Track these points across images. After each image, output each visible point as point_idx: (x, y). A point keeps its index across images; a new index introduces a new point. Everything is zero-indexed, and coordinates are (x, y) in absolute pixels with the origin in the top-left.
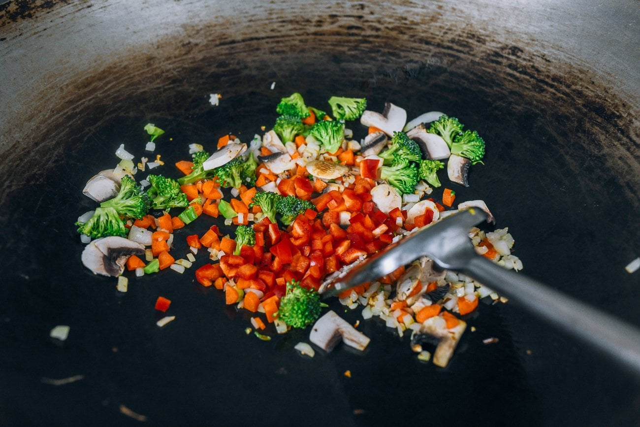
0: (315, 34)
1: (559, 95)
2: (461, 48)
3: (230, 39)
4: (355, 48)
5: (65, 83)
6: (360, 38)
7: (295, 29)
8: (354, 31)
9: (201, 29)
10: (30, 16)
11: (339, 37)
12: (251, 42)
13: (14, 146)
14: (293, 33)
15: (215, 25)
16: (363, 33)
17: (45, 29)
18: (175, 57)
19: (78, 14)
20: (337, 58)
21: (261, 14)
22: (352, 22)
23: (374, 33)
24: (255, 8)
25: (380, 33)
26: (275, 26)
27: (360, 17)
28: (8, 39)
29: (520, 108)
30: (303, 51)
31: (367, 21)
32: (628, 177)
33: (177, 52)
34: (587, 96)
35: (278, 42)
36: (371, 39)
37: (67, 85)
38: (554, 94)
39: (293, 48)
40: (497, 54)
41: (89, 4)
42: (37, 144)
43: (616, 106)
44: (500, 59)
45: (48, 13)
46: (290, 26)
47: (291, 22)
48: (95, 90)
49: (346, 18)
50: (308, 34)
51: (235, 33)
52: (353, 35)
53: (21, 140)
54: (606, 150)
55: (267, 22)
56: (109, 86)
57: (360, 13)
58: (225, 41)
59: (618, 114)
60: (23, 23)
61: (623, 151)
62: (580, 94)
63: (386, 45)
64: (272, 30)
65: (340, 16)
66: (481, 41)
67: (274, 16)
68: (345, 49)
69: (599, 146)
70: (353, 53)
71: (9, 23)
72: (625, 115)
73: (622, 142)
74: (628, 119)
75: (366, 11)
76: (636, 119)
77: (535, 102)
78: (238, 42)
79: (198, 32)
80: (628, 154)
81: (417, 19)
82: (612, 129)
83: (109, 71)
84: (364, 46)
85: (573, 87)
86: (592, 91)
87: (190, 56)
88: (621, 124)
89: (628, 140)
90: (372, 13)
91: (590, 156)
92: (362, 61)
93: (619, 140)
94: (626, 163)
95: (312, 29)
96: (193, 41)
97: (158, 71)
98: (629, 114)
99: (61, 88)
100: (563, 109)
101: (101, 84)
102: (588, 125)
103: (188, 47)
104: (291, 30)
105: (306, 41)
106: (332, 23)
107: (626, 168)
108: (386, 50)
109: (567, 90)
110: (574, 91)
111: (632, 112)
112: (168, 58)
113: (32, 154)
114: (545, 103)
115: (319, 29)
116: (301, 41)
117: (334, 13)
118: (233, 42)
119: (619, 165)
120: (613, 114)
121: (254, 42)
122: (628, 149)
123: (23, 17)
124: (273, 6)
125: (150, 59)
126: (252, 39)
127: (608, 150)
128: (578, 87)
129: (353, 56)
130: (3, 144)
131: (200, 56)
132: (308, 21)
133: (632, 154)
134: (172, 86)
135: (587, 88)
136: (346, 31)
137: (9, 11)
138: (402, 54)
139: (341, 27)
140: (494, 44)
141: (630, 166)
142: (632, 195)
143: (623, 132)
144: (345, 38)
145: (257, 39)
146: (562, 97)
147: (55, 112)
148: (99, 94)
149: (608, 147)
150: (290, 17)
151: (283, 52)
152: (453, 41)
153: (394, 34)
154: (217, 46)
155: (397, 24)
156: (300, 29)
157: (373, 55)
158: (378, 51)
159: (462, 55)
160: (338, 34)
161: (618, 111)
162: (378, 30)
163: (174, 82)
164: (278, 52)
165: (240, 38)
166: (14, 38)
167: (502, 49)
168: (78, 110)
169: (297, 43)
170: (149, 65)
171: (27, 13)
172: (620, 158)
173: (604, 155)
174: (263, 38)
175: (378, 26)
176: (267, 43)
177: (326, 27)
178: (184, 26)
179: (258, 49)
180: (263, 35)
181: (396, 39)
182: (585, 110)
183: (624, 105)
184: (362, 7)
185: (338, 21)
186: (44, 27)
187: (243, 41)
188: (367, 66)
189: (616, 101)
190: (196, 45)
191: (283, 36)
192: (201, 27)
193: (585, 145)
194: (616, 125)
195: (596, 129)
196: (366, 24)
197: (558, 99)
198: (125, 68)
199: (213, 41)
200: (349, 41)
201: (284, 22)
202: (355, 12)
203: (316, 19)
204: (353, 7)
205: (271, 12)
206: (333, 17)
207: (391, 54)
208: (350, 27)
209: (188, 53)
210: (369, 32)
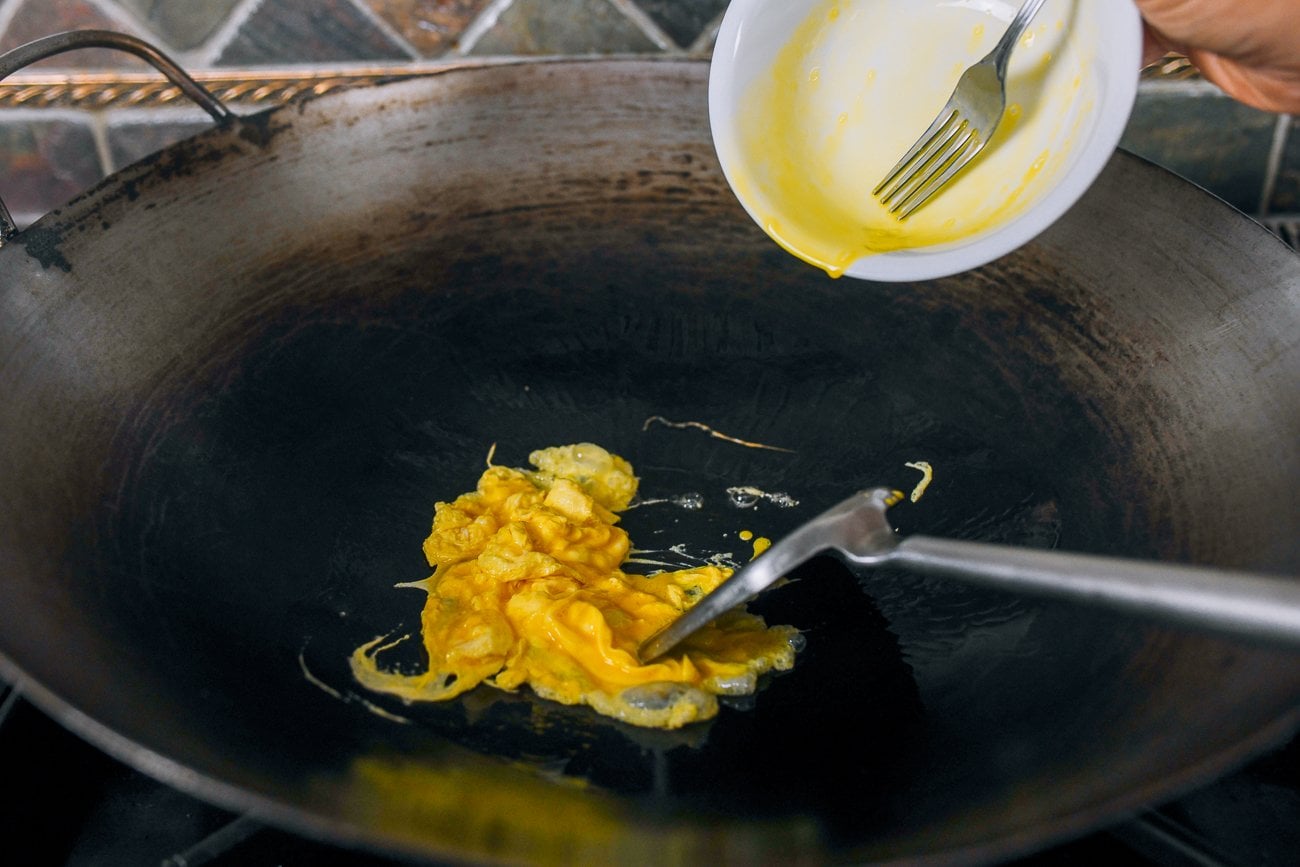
0: (617, 200)
1: (991, 282)
3: (484, 209)
4: (680, 221)
5: (240, 272)
6: (686, 206)
7: (585, 193)
8: (678, 196)
9: (440, 194)
10: (189, 173)
11: (652, 206)
12: (518, 214)
13: (172, 361)
14: (581, 199)
15: (462, 188)
16: (691, 198)
17: (210, 192)
18: (402, 235)
19: (256, 170)
20: (651, 238)
21: (532, 170)
22: (675, 182)
23: (708, 198)
24: (522, 161)
25: (717, 198)
26: (554, 189)
27: (685, 175)
28: (158, 206)
29: (933, 303)
30: (599, 226)
31: (696, 180)
32: (1090, 392)
33: (403, 229)
34: (1029, 282)
35: (558, 213)
36: (704, 207)
37: (243, 275)
38: (983, 280)
39: (582, 223)
41: (273, 155)
42: (203, 361)
43: (1071, 294)
45: (214, 168)
46: (578, 189)
47: (579, 182)
48: (283, 283)
49: (664, 177)
50: (605, 201)
51: (492, 199)
52: (676, 201)
53: (181, 353)
54: (1059, 357)
55: (541, 182)
56: (304, 277)
57: (686, 168)
58: (476, 212)
59: (1074, 304)
60: (179, 184)
61: (1082, 356)
62: (1019, 278)
64: (551, 195)
65: (655, 174)
67: (553, 174)
68: (664, 223)
69: (1048, 351)
70: (676, 228)
71: (159, 182)
72: (1083, 306)
73: (1081, 344)
74: (1088, 311)
75: (696, 164)
76: (1099, 310)
77: (955, 294)
78: (497, 213)
79: (435, 198)
80: (1089, 360)
82: (1066, 327)
83: (302, 256)
84: (693, 218)
85: (1011, 270)
86: (1036, 273)
87: (425, 233)
88: (1079, 319)
89: (1089, 342)
90: (704, 168)
91: (1038, 366)
92: (690, 240)
93: (1077, 341)
94: (1086, 373)
95: (611, 193)
96: (429, 211)
97: (376, 257)
98: (1090, 304)
99: (234, 280)
100: (996, 302)
101: (292, 274)
102: (1033, 324)
103: (420, 220)
104: (579, 194)
105: (602, 212)
106: (643, 183)
107: (1087, 380)
108: (727, 224)
109: (1001, 274)
110: (1012, 275)
111: (1093, 300)
112: (391, 237)
113: (199, 373)
114: (971, 295)
115: (622, 193)
116: (595, 211)
117: (646, 168)
118: (489, 213)
119: (1077, 376)
120: (1068, 305)
121: (521, 215)
122: (1089, 354)
123: (179, 174)
124: (550, 159)
125: (363, 240)
126: (518, 209)
127: (1062, 356)
128: (1017, 270)
129: (676, 234)
130: (158, 358)
131: (439, 235)
132: (605, 181)
133: (1095, 360)
134: (395, 280)
135: (1030, 270)
136: (663, 195)
137: (160, 165)
139: (657, 189)
141: (1092, 377)
142: (1096, 416)
143: (1081, 330)
144: (664, 206)
145: (527, 208)
146: (995, 287)
147: (227, 315)
148: (289, 290)
149: (1062, 353)
150: (576, 175)
151: (567, 228)
154: (463, 219)
156: (593, 194)
157: (708, 231)
158: (715, 226)
160: (652, 199)
161: (1074, 301)
162: (713, 193)
163: (400, 272)
164: (558, 229)
165: (500, 206)
166: (167, 204)
168: (259, 313)
169: (587, 214)
170: (361, 247)
171: (184, 168)
172: (1079, 367)
173: (1057, 365)
174: (535, 208)
175: (714, 186)
176: (542, 215)
177: (634, 190)
178: (413, 190)
179: (527, 224)
180: (535, 202)
182: (1027, 302)
183: (1082, 292)
184: (689, 159)
185: (651, 180)
186: (208, 189)
187: (506, 211)
188: (699, 248)
189: (1072, 287)
190: (434, 217)
191: (568, 204)
192: (440, 190)
193: (1029, 352)
194: (1072, 321)
195: (1044, 329)
196: (696, 185)
197: (989, 288)
198: (327, 251)
199: (457, 211)
200: (670, 211)
201: (567, 182)
202: (678, 167)
203: (617, 177)
204: (675, 159)
205: (547, 168)
206: (644, 175)
207: (734, 229)
208: (671, 190)
209: (420, 229)
210: (701, 197)
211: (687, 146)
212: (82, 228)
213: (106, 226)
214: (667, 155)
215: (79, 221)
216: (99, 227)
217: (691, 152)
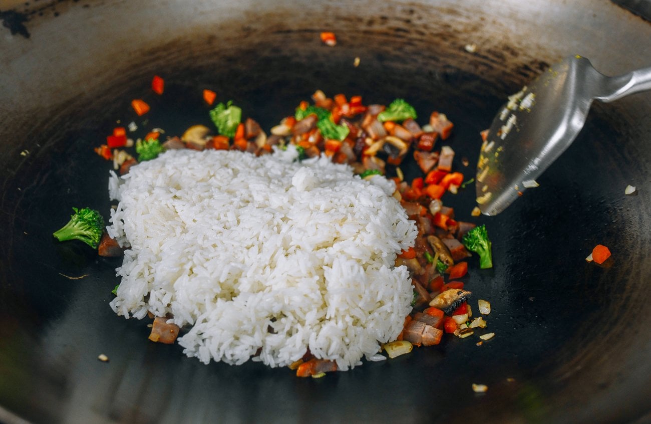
0: (366, 32)
2: (495, 59)
3: (286, 29)
4: (400, 49)
5: (134, 50)
6: (405, 40)
7: (347, 26)
8: (401, 33)
9: (262, 17)
11: (384, 38)
12: (306, 34)
15: (276, 15)
16: (409, 36)
18: (235, 39)
20: (381, 57)
21: (318, 9)
22: (401, 25)
23: (419, 37)
24: (313, 2)
25: (424, 38)
26: (330, 21)
27: (408, 21)
30: (351, 46)
31: (414, 25)
33: (237, 35)
36: (416, 42)
40: (526, 67)
42: (99, 97)
43: (619, 125)
44: (528, 73)
46: (343, 23)
47: (345, 19)
48: (158, 58)
49: (395, 21)
50: (358, 31)
51: (292, 24)
52: (399, 36)
55: (322, 16)
56: (172, 56)
57: (409, 17)
58: (282, 30)
59: (619, 132)
63: (429, 49)
65: (390, 19)
66: (514, 53)
67: (330, 12)
68: (390, 49)
70: (396, 53)
72: (624, 134)
74: (626, 137)
75: (415, 16)
78: (293, 32)
79: (258, 19)
81: (460, 28)
82: (611, 145)
83: (174, 44)
84: (408, 48)
87: (249, 39)
88: (619, 141)
89: (621, 157)
90: (420, 18)
92: (403, 61)
93: (614, 155)
95: (363, 27)
96: (253, 26)
97: (217, 49)
98: (628, 133)
99: (130, 53)
101: (165, 54)
103: (247, 31)
104: (344, 26)
105: (355, 38)
106: (382, 24)
108: (428, 54)
111: (630, 131)
112: (228, 39)
113: (94, 104)
115: (369, 28)
116: (351, 37)
117: (385, 15)
118: (289, 31)
121: (308, 35)
124: (330, 3)
125: (211, 39)
126: (306, 31)
129: (396, 56)
130: (72, 92)
131: (257, 40)
132: (360, 20)
134: (226, 64)
136: (393, 32)
138: (442, 59)
139: (391, 28)
140: (525, 58)
144: (392, 39)
147: (120, 72)
148: (162, 62)
150: (344, 14)
152: (489, 51)
153: (437, 39)
154: (272, 33)
155: (441, 30)
156: (352, 27)
157: (415, 57)
158: (420, 54)
159: (495, 65)
160: (386, 34)
162: (422, 34)
163: (230, 60)
165: (295, 27)
166: (97, 6)
167: (532, 63)
168: (140, 73)
170: (209, 43)
175: (423, 30)
177: (377, 27)
178: (247, 13)
179: (310, 40)
181: (437, 44)
183: (626, 124)
184: (412, 12)
185: (387, 22)
187: (300, 31)
188: (408, 67)
189: (620, 120)
190: (255, 30)
192: (262, 15)
194: (615, 142)
195: (597, 144)
196: (413, 28)
198: (188, 43)
199: (270, 28)
200: (395, 42)
201: (338, 18)
202: (405, 16)
203: (367, 19)
204: (404, 11)
205: (327, 8)
206: (384, 19)
207: (431, 58)
208: (398, 30)
209: (246, 37)
210: (414, 36)
211: (413, 4)
212: (41, 14)
213: (57, 15)
214: (399, 8)
215: (40, 10)
216: (52, 14)
217: (415, 8)
